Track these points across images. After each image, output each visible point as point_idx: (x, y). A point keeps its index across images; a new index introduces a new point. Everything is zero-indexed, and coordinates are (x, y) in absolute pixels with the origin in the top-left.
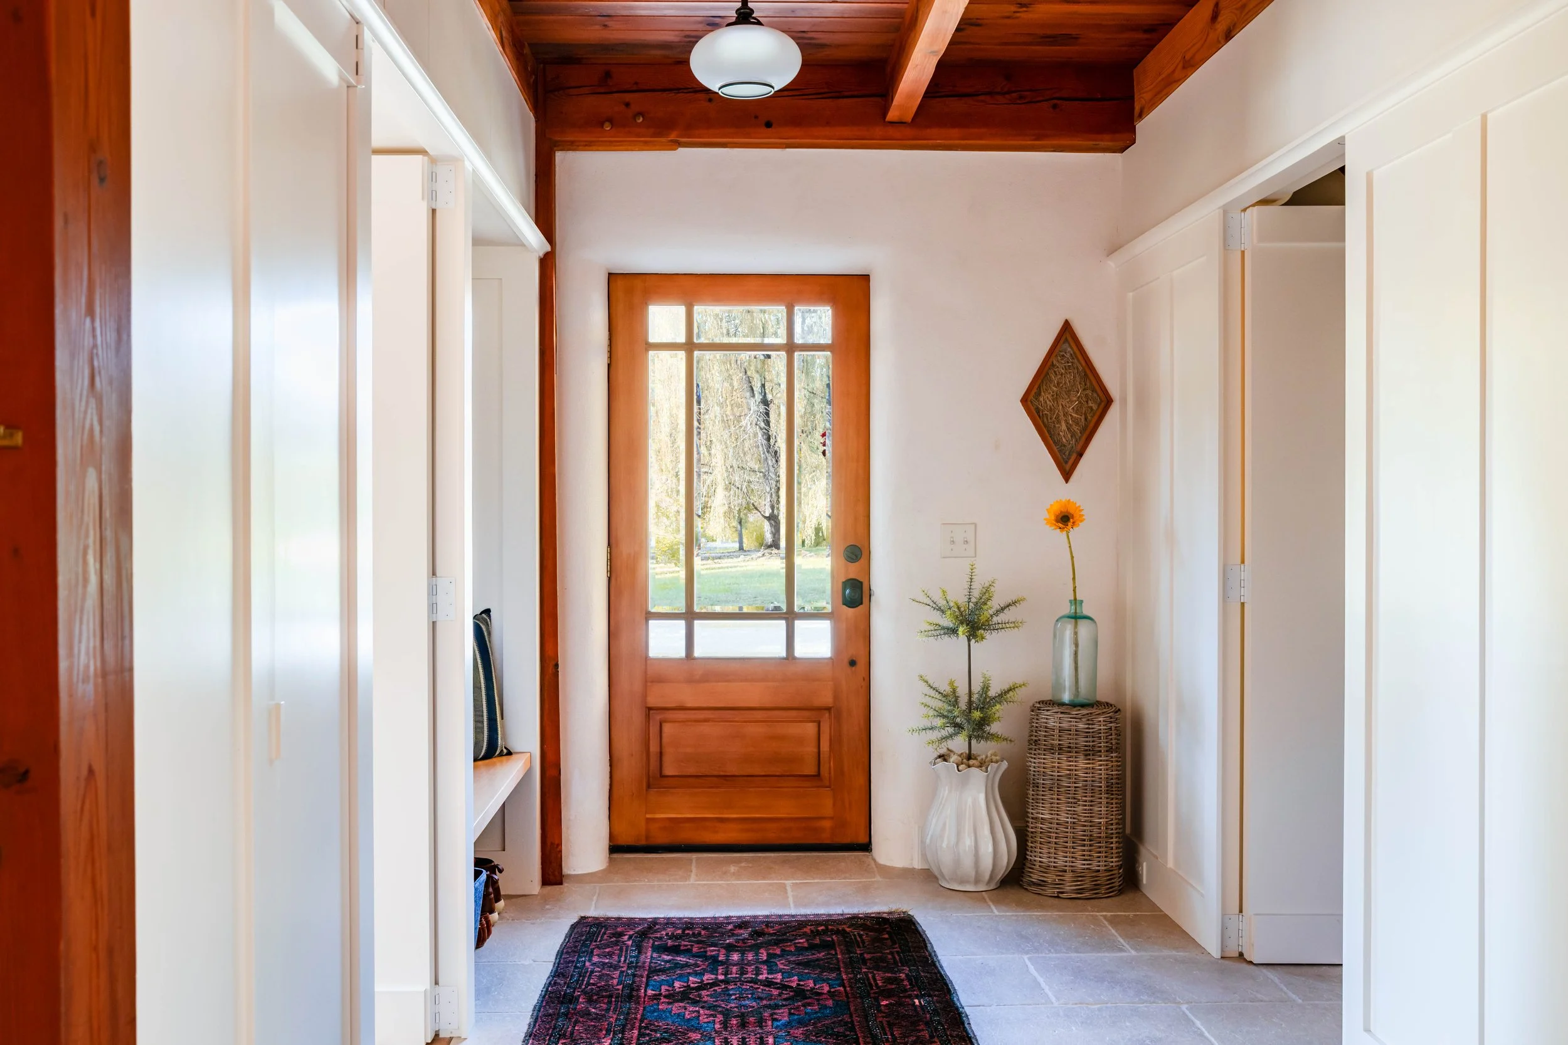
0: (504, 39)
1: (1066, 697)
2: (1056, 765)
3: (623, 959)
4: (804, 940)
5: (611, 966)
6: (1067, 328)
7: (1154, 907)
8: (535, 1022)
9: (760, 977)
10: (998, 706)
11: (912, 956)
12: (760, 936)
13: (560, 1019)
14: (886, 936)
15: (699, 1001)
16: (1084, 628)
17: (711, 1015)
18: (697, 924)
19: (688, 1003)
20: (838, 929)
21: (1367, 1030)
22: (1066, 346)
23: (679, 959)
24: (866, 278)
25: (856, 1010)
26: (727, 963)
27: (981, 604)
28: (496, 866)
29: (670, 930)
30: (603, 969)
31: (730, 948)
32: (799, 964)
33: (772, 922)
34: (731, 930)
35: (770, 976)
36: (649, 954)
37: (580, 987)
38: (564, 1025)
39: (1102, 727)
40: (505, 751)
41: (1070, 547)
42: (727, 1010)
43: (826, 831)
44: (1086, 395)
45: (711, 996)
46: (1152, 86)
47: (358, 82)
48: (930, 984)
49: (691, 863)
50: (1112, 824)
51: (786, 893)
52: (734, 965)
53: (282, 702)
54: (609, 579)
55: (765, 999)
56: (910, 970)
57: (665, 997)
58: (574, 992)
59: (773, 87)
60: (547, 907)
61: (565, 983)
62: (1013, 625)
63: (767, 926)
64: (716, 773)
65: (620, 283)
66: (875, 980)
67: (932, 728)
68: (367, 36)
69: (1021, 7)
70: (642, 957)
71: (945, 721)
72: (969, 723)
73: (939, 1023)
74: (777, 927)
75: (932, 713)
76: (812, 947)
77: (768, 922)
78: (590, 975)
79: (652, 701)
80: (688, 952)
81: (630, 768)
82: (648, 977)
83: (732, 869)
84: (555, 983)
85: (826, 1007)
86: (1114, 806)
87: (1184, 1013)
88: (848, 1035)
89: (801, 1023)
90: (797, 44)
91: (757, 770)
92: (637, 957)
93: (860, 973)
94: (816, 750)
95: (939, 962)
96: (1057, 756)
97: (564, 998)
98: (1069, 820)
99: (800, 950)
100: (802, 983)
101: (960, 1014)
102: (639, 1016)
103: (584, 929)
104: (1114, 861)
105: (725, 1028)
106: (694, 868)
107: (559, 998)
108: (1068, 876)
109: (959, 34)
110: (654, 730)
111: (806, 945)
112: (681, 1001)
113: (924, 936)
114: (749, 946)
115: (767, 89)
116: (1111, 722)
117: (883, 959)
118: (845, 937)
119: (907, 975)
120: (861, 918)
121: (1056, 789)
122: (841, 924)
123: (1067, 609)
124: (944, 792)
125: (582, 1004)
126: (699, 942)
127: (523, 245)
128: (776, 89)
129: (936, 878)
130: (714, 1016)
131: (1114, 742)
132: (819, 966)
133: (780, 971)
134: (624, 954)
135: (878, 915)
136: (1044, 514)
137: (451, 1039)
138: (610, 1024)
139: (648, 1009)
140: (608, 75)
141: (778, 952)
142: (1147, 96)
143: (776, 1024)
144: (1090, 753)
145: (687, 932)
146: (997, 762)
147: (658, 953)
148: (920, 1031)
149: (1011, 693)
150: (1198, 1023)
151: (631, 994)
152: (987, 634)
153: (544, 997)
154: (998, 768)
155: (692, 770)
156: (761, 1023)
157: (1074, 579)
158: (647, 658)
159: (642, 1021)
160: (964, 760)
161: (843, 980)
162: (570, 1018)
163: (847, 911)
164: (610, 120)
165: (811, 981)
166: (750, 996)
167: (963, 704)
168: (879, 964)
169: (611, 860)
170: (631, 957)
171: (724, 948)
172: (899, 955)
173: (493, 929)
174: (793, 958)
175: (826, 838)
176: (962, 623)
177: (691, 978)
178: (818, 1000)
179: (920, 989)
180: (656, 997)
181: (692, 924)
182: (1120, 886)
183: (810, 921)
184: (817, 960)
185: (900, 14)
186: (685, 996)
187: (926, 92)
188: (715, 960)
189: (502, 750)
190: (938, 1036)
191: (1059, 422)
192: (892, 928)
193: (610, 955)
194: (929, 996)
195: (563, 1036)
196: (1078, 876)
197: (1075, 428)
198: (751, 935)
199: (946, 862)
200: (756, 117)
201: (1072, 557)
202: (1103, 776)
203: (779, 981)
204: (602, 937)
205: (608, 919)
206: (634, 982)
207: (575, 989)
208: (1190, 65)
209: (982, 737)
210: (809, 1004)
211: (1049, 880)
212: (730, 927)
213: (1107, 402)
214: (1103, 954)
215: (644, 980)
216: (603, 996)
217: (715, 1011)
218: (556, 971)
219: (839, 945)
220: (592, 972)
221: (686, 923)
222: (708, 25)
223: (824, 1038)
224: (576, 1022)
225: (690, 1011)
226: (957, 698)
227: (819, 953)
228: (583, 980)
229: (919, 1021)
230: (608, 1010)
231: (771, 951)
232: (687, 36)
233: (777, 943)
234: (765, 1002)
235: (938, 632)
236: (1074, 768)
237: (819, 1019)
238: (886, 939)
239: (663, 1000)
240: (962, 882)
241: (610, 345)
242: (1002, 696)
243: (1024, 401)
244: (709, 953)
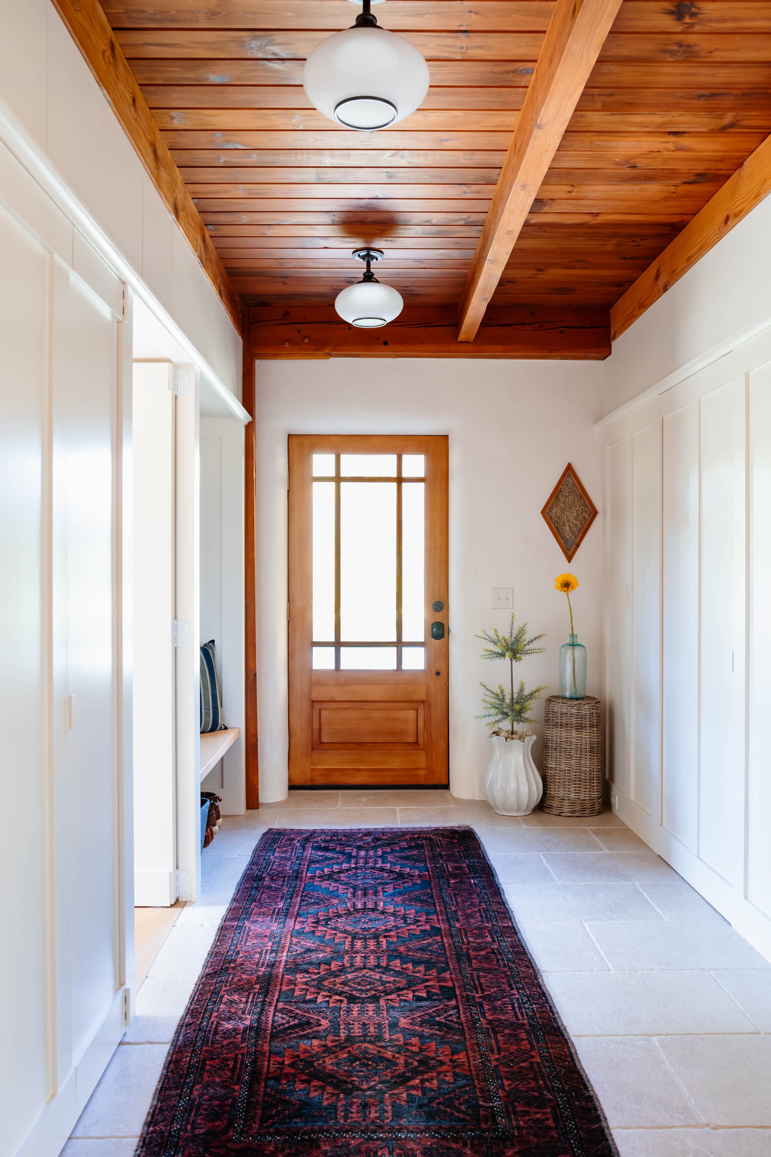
0: (222, 292)
1: (568, 694)
2: (559, 734)
3: (293, 854)
4: (405, 843)
5: (286, 859)
6: (569, 467)
7: (622, 823)
8: (238, 892)
9: (377, 866)
10: (530, 702)
11: (471, 853)
12: (378, 841)
13: (253, 891)
14: (456, 841)
15: (338, 880)
16: (578, 651)
17: (346, 889)
18: (340, 833)
19: (332, 881)
20: (426, 837)
21: (746, 898)
22: (569, 479)
23: (327, 854)
24: (446, 437)
25: (435, 886)
26: (356, 857)
27: (518, 639)
28: (217, 798)
29: (323, 837)
30: (281, 860)
31: (359, 848)
32: (401, 858)
33: (386, 832)
34: (361, 837)
35: (384, 865)
36: (310, 851)
37: (266, 871)
38: (255, 894)
39: (587, 712)
40: (223, 727)
41: (569, 602)
42: (356, 885)
43: (422, 776)
44: (582, 509)
45: (346, 877)
46: (621, 320)
47: (124, 319)
48: (481, 870)
49: (338, 796)
50: (594, 771)
51: (396, 814)
52: (362, 858)
53: (73, 695)
54: (289, 622)
55: (379, 879)
56: (469, 862)
57: (318, 877)
58: (262, 874)
59: (386, 321)
60: (249, 822)
61: (257, 869)
62: (538, 651)
63: (383, 835)
64: (354, 741)
65: (295, 441)
66: (447, 868)
67: (489, 716)
68: (130, 291)
69: (538, 271)
70: (305, 854)
71: (497, 711)
72: (512, 712)
73: (486, 894)
74: (389, 835)
75: (488, 706)
76: (410, 848)
77: (383, 832)
78: (273, 864)
79: (315, 697)
80: (333, 850)
81: (301, 737)
82: (308, 865)
83: (364, 800)
84: (251, 869)
85: (416, 884)
86: (595, 760)
87: (637, 889)
88: (429, 901)
89: (400, 894)
90: (401, 294)
91: (380, 739)
92: (302, 853)
93: (438, 863)
94: (415, 727)
95: (487, 857)
96: (559, 729)
97: (256, 878)
98: (567, 768)
99: (402, 849)
100: (402, 869)
101: (498, 889)
102: (301, 889)
103: (271, 836)
104: (595, 794)
105: (354, 896)
106: (340, 799)
107: (253, 878)
108: (566, 803)
109: (500, 287)
110: (316, 714)
111: (406, 846)
112: (328, 880)
113: (479, 841)
114: (371, 847)
115: (382, 322)
116: (593, 709)
117: (452, 855)
118: (430, 842)
119: (467, 865)
120: (441, 830)
121: (559, 750)
122: (428, 834)
123: (568, 640)
124: (497, 754)
125: (267, 881)
126: (340, 844)
127: (235, 417)
128: (388, 322)
129: (492, 808)
130: (348, 889)
131: (595, 721)
132: (413, 859)
133: (390, 862)
134: (294, 851)
135: (451, 828)
136: (555, 583)
137: (186, 902)
138: (283, 894)
139: (307, 885)
140: (287, 313)
141: (389, 850)
142: (618, 325)
143: (385, 894)
144: (579, 727)
145: (334, 838)
146: (530, 736)
147: (315, 851)
148: (473, 899)
149: (537, 692)
150: (645, 894)
151: (297, 876)
152: (523, 657)
153: (244, 877)
154: (531, 739)
155: (339, 739)
156: (376, 893)
157: (572, 621)
158: (311, 670)
159: (303, 892)
160: (510, 735)
161: (428, 867)
162: (259, 890)
163: (432, 826)
164: (289, 341)
165: (408, 868)
166: (370, 877)
167: (508, 700)
168: (450, 858)
169: (289, 795)
170: (298, 853)
171: (356, 848)
172: (463, 853)
173: (215, 836)
174: (398, 855)
175: (421, 781)
176: (507, 650)
177: (334, 866)
178: (412, 880)
179: (475, 873)
180: (312, 878)
181: (337, 833)
182: (599, 809)
183: (410, 832)
184: (413, 855)
185: (465, 276)
186: (330, 877)
187: (481, 324)
188: (350, 856)
189: (221, 727)
190: (484, 902)
191: (565, 526)
192: (459, 836)
193: (286, 852)
194: (480, 878)
195: (255, 901)
196: (572, 803)
197: (575, 529)
198: (372, 840)
199: (497, 797)
200: (378, 339)
201: (571, 608)
202: (587, 742)
203: (388, 868)
204: (281, 841)
205: (286, 830)
206: (299, 868)
207: (263, 872)
208: (643, 306)
209: (521, 721)
210: (406, 882)
211: (555, 805)
212: (360, 835)
213: (594, 513)
214: (589, 852)
215: (306, 867)
216: (280, 877)
217: (348, 886)
218: (253, 861)
219: (427, 847)
220: (274, 862)
221: (333, 832)
222: (348, 282)
223: (415, 903)
224: (263, 893)
225: (332, 886)
226: (504, 696)
227: (414, 851)
228: (268, 867)
229: (474, 892)
230: (282, 885)
231: (384, 850)
232: (334, 290)
233: (388, 845)
234: (379, 881)
235: (492, 656)
236: (570, 737)
237: (411, 891)
238: (456, 843)
239: (317, 879)
240: (509, 811)
241: (289, 478)
242: (531, 695)
243: (543, 512)
244: (346, 851)
